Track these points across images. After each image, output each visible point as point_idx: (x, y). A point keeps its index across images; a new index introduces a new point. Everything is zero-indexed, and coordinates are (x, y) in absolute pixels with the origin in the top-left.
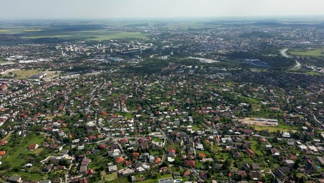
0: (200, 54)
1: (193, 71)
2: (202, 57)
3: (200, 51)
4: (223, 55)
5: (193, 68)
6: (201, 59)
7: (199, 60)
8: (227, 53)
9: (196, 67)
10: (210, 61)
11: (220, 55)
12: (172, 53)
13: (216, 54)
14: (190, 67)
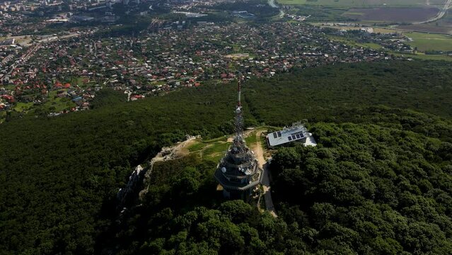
0: (185, 7)
1: (181, 26)
2: (188, 11)
3: (184, 4)
4: (210, 8)
5: (181, 23)
6: (188, 14)
7: (185, 14)
8: (214, 5)
9: (184, 22)
10: (197, 15)
11: (207, 7)
12: (150, 7)
13: (203, 7)
14: (177, 22)
